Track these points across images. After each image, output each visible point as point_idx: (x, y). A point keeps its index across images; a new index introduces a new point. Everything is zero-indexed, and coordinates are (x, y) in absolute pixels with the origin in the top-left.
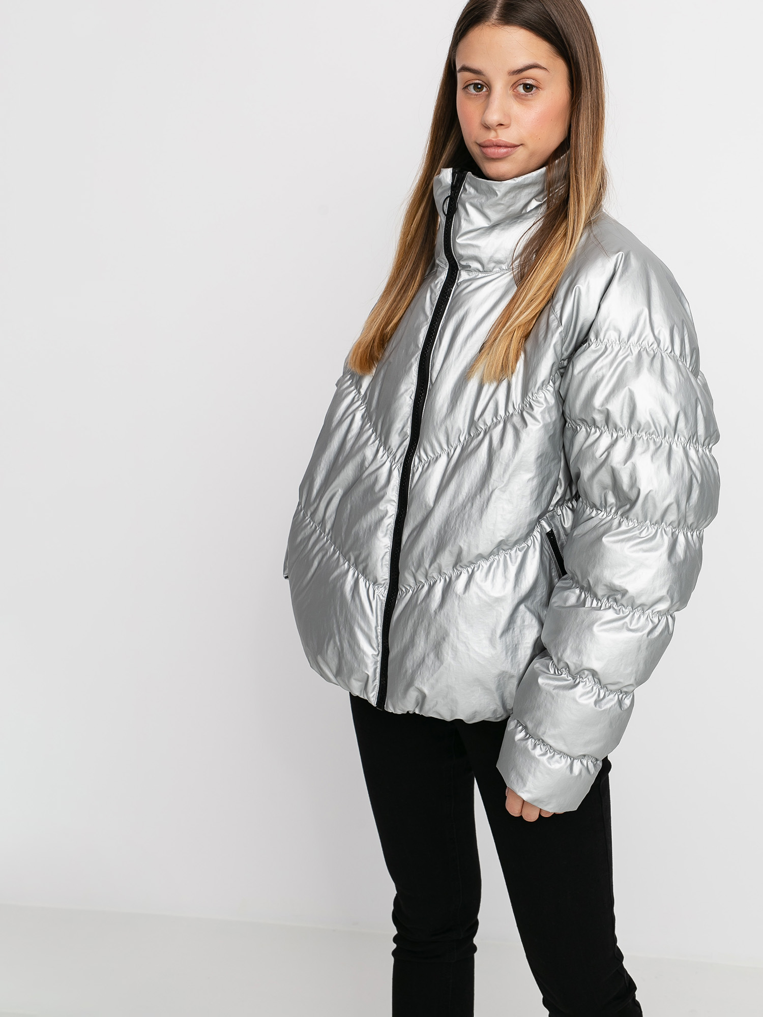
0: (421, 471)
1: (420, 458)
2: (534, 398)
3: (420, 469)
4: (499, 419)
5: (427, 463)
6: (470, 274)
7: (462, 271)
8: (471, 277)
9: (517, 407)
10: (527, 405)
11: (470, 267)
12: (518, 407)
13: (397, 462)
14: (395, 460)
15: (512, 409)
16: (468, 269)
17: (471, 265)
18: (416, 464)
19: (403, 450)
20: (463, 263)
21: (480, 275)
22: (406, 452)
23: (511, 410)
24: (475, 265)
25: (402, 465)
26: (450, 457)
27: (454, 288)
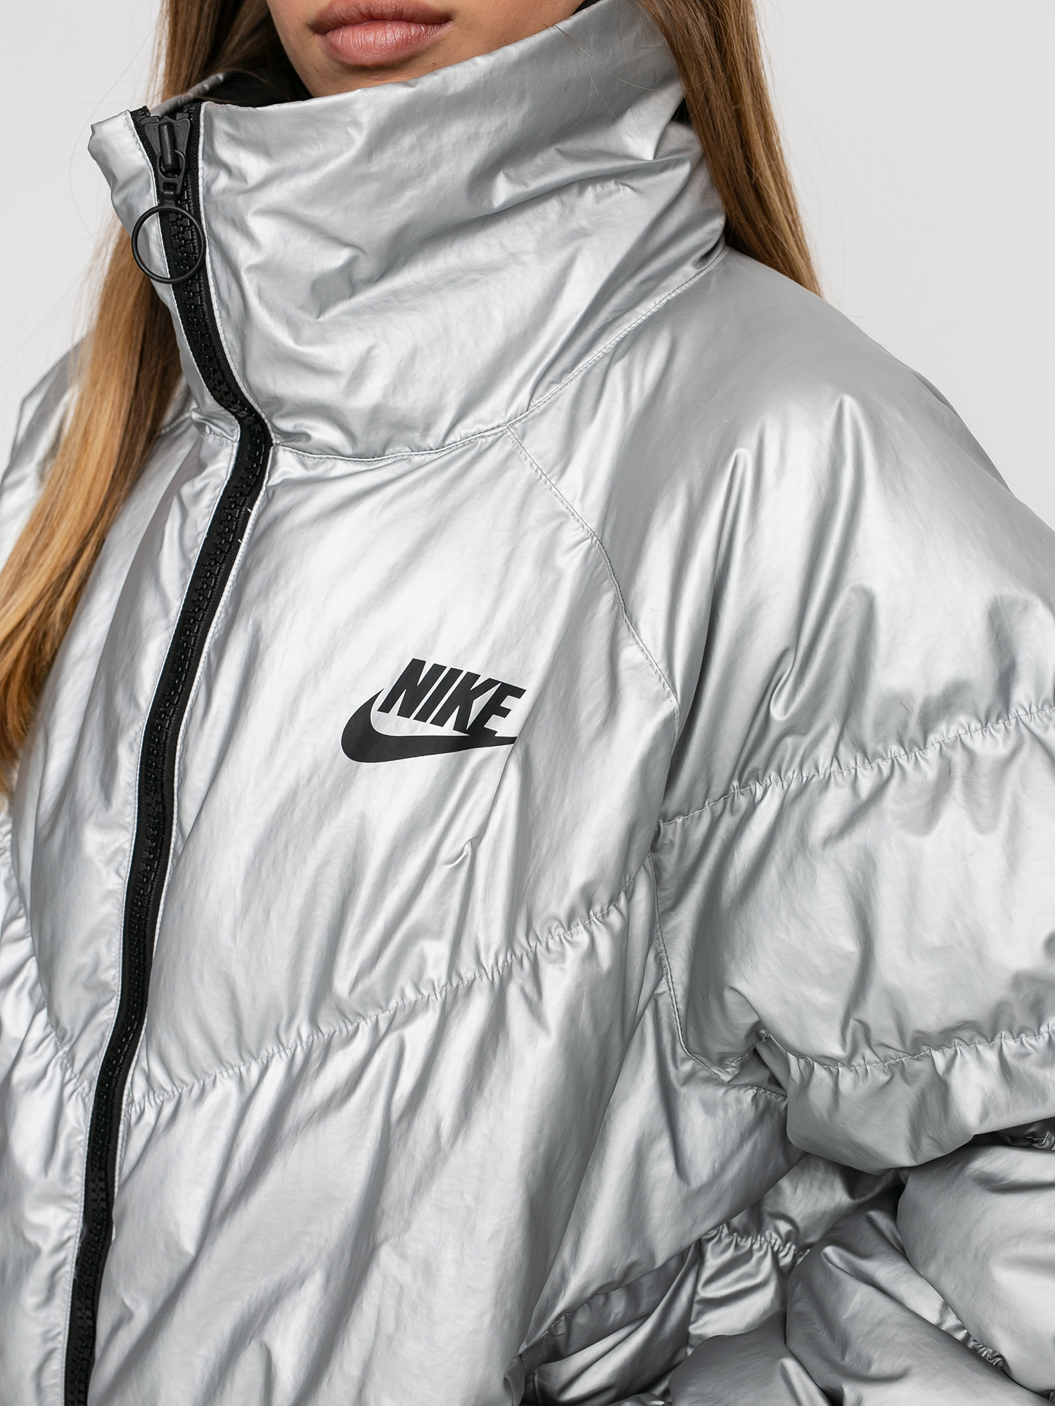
0: (152, 1122)
1: (148, 1078)
2: (551, 943)
3: (150, 1117)
4: (426, 993)
5: (169, 1099)
6: (309, 462)
7: (281, 448)
8: (312, 473)
9: (488, 962)
10: (526, 962)
11: (308, 437)
12: (491, 961)
13: (82, 1072)
14: (72, 1065)
15: (473, 965)
16: (301, 444)
17: (309, 432)
18: (137, 1095)
19: (97, 1036)
20: (287, 425)
21: (342, 467)
22: (106, 1044)
23: (467, 969)
24: (324, 433)
25: (94, 1088)
26: (248, 1090)
27: (256, 507)
